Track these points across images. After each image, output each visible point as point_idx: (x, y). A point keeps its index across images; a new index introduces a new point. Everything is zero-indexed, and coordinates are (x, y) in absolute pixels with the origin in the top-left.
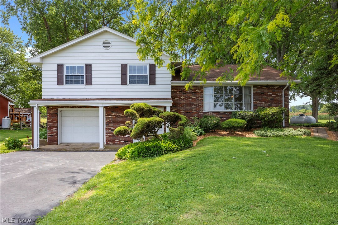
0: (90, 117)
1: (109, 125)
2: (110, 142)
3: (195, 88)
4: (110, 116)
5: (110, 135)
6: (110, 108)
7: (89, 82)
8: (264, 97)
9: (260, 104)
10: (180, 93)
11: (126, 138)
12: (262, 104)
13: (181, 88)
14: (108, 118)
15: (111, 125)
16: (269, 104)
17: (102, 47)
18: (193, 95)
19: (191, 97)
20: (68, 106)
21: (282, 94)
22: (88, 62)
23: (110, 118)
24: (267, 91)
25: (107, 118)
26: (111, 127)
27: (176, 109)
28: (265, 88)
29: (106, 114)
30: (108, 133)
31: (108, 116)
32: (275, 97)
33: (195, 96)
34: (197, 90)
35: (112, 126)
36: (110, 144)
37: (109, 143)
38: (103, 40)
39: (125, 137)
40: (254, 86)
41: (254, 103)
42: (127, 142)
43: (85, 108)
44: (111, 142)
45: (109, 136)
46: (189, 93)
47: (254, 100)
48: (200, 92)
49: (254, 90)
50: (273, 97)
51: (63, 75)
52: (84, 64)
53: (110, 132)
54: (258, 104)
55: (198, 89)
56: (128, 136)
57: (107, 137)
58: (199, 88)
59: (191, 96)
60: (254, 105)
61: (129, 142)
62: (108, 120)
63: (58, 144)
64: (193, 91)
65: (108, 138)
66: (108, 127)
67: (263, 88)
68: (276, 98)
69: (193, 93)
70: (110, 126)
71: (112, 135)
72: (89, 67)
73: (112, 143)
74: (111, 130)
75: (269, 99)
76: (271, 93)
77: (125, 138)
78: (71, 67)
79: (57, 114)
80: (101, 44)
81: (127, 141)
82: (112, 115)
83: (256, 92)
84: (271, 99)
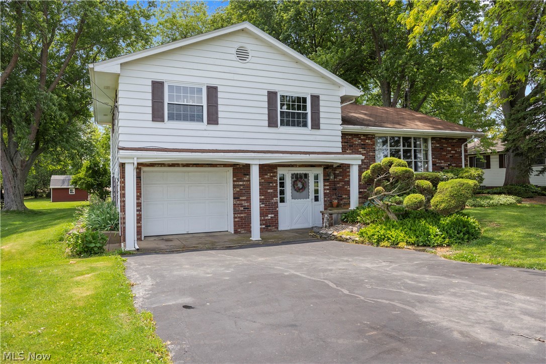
0: (199, 185)
1: (239, 198)
2: (241, 228)
3: (365, 138)
4: (241, 181)
5: (242, 215)
6: (241, 168)
7: (213, 119)
8: (443, 153)
9: (440, 163)
10: (346, 144)
11: (269, 219)
12: (441, 163)
13: (347, 137)
14: (238, 185)
15: (243, 198)
16: (449, 163)
17: (234, 57)
18: (362, 148)
19: (360, 152)
20: (163, 164)
21: (461, 150)
22: (213, 83)
23: (241, 185)
24: (446, 146)
25: (236, 185)
26: (243, 202)
27: (341, 170)
28: (444, 141)
29: (235, 179)
30: (238, 213)
31: (238, 181)
32: (454, 153)
33: (365, 150)
34: (367, 141)
35: (244, 200)
36: (242, 232)
37: (239, 230)
38: (237, 45)
39: (267, 218)
40: (433, 139)
41: (433, 161)
42: (269, 228)
43: (196, 166)
44: (243, 228)
45: (239, 217)
46: (357, 144)
47: (433, 158)
48: (371, 145)
49: (432, 144)
50: (453, 153)
51: (163, 103)
52: (203, 84)
53: (241, 211)
54: (437, 163)
55: (369, 140)
56: (271, 217)
57: (236, 220)
58: (369, 138)
59: (360, 150)
60: (433, 165)
61: (272, 226)
62: (238, 189)
63: (143, 239)
64: (362, 143)
65: (238, 221)
66: (238, 202)
67: (442, 140)
68: (456, 155)
69: (362, 144)
70: (242, 200)
71: (245, 217)
72: (212, 92)
73: (245, 230)
74: (243, 206)
75: (449, 156)
76: (450, 149)
77: (267, 220)
78: (178, 88)
79: (140, 180)
80: (234, 51)
81: (270, 226)
82: (244, 181)
83: (435, 147)
84: (450, 157)
